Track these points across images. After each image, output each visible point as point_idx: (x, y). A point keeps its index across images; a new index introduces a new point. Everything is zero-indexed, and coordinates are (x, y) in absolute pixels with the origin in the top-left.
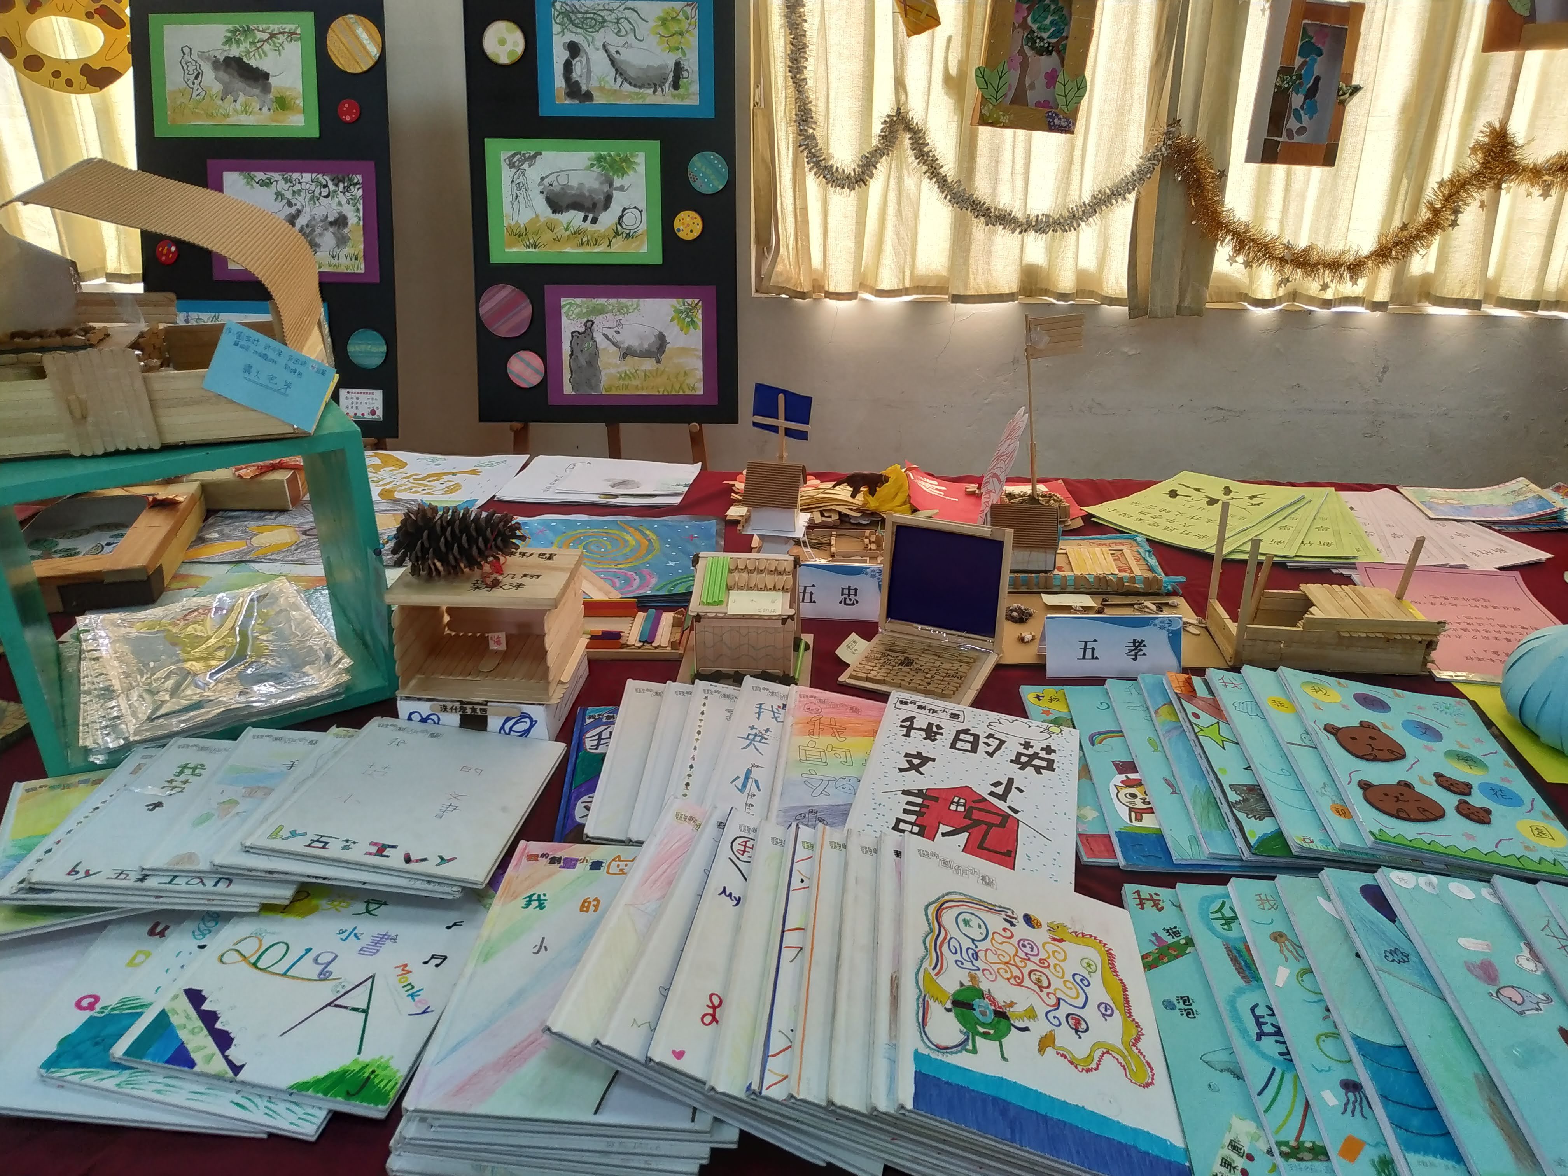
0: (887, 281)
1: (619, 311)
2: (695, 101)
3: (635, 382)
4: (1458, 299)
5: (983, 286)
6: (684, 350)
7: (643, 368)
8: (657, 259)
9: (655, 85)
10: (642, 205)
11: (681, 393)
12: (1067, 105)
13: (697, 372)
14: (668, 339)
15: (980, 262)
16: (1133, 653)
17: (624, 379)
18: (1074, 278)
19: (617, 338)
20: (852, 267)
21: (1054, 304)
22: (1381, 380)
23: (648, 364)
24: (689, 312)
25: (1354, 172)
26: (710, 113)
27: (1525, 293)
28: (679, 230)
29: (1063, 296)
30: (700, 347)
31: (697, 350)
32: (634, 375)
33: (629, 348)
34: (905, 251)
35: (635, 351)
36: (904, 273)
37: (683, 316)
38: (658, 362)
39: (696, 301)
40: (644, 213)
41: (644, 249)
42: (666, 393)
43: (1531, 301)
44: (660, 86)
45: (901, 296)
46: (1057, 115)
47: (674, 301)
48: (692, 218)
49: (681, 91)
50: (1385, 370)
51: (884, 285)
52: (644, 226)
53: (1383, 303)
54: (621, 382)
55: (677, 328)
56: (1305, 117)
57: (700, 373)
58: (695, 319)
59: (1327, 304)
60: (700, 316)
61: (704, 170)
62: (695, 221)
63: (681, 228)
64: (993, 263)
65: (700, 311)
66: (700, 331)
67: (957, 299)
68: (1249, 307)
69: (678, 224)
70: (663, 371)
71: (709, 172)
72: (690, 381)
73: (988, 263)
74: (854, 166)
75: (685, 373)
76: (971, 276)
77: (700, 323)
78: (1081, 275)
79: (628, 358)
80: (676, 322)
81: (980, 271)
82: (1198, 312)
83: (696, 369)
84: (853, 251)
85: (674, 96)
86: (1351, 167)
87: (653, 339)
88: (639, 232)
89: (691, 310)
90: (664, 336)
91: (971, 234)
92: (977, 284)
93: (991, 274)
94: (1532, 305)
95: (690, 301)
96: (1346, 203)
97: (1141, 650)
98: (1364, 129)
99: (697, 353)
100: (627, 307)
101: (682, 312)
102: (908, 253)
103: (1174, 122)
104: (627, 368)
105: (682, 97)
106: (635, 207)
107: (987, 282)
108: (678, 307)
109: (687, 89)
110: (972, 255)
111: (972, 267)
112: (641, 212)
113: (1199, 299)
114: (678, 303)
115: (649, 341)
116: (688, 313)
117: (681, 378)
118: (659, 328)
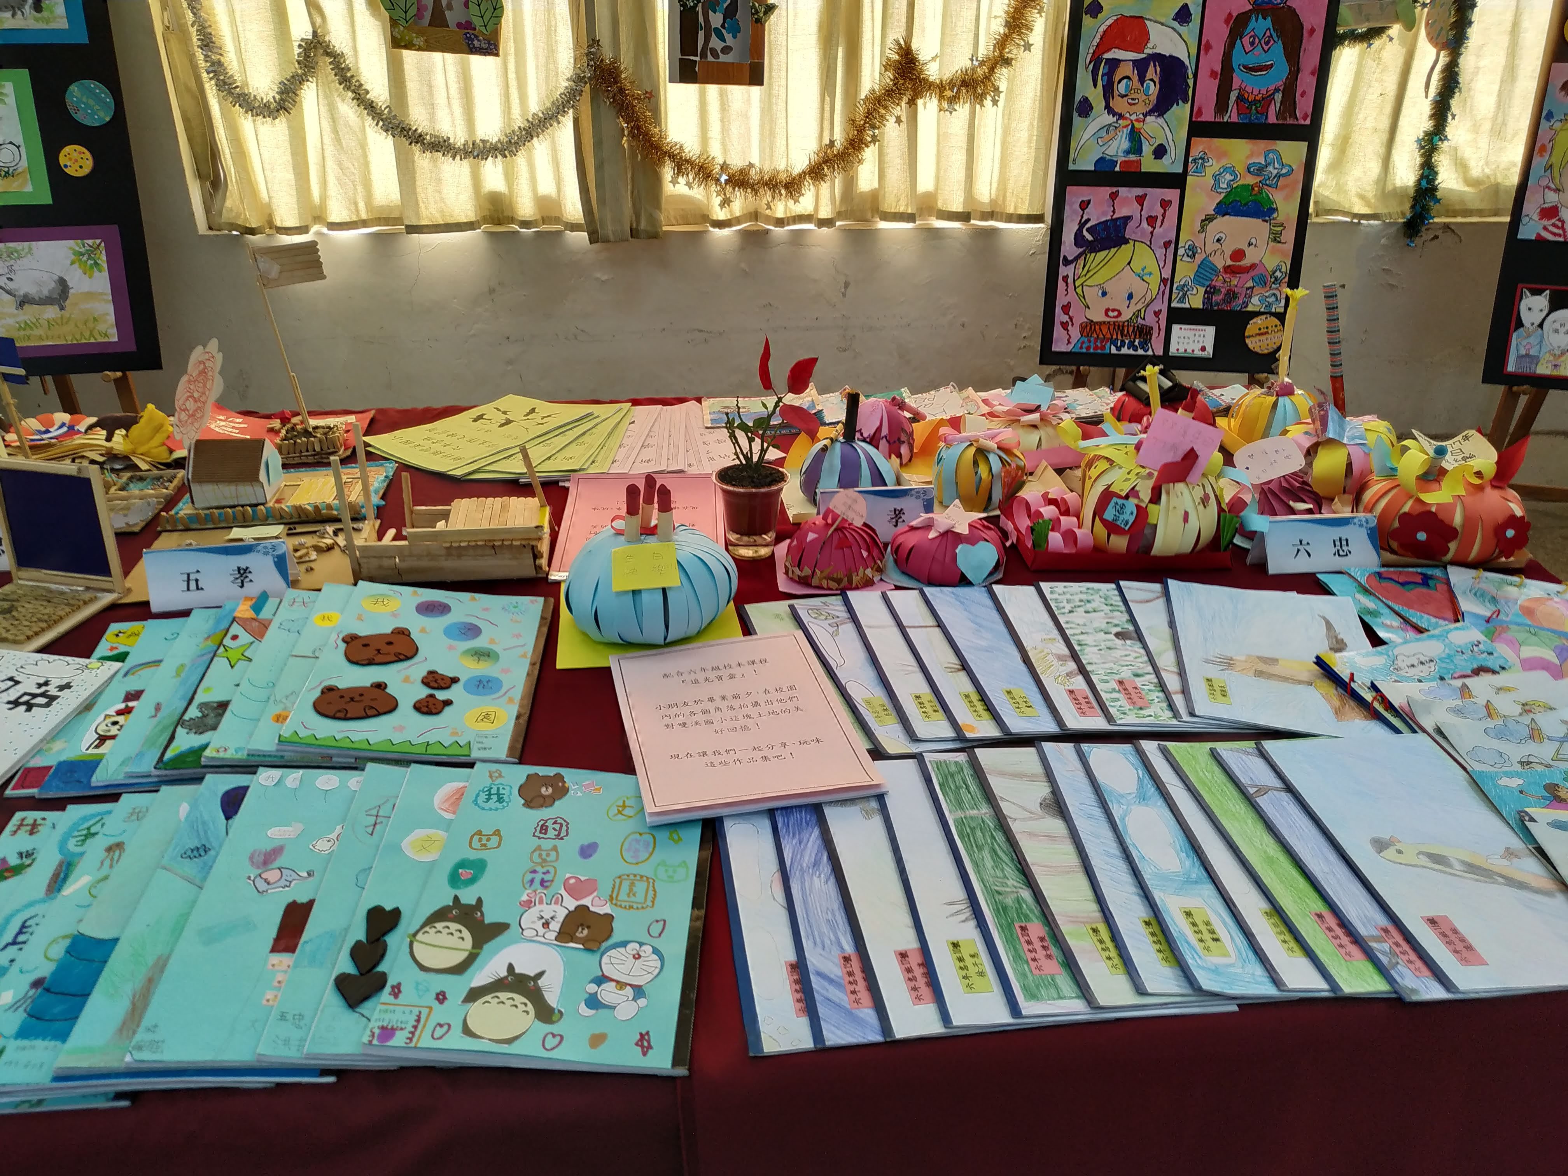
0: (337, 212)
1: (9, 256)
2: (63, 24)
3: (37, 332)
4: (895, 213)
5: (437, 215)
6: (90, 295)
7: (46, 316)
8: (45, 198)
9: (12, 7)
10: (19, 140)
11: (92, 341)
12: (485, 26)
13: (108, 317)
14: (70, 284)
15: (429, 190)
16: (239, 581)
17: (24, 329)
18: (532, 204)
19: (11, 286)
20: (295, 200)
21: (518, 232)
22: (844, 295)
23: (51, 312)
24: (91, 253)
25: (783, 90)
26: (82, 37)
27: (957, 206)
28: (66, 166)
29: (525, 224)
30: (110, 291)
31: (106, 294)
32: (36, 325)
33: (25, 296)
34: (353, 182)
35: (33, 298)
36: (356, 204)
37: (85, 258)
38: (62, 308)
39: (98, 241)
40: (23, 149)
41: (29, 188)
42: (75, 342)
43: (963, 212)
44: (19, 9)
45: (357, 228)
46: (475, 36)
47: (71, 243)
48: (80, 153)
49: (45, 14)
50: (847, 285)
51: (334, 218)
52: (24, 163)
53: (827, 219)
54: (22, 333)
55: (79, 272)
56: (728, 37)
57: (112, 318)
58: (99, 262)
59: (780, 222)
60: (104, 258)
61: (84, 100)
62: (82, 156)
63: (68, 164)
64: (445, 191)
65: (104, 252)
66: (106, 274)
67: (413, 229)
68: (711, 229)
69: (63, 160)
70: (69, 319)
71: (91, 102)
72: (101, 327)
73: (440, 192)
74: (272, 94)
75: (94, 318)
76: (421, 205)
77: (105, 266)
78: (542, 202)
79: (26, 306)
80: (77, 265)
81: (431, 200)
82: (654, 235)
83: (107, 314)
84: (293, 182)
85: (36, 20)
86: (779, 86)
87: (53, 285)
88: (20, 170)
89: (92, 252)
90: (65, 281)
91: (414, 161)
92: (429, 214)
93: (444, 203)
94: (964, 217)
95: (90, 242)
96: (781, 122)
97: (247, 577)
98: (785, 48)
99: (105, 297)
100: (17, 251)
101: (83, 254)
102: (358, 183)
103: (594, 42)
104: (26, 318)
105: (48, 21)
106: (11, 143)
107: (442, 212)
108: (77, 249)
109: (52, 12)
110: (418, 183)
111: (421, 197)
112: (18, 147)
113: (654, 221)
114: (77, 245)
115: (48, 287)
116: (89, 255)
117: (91, 324)
118: (58, 272)
